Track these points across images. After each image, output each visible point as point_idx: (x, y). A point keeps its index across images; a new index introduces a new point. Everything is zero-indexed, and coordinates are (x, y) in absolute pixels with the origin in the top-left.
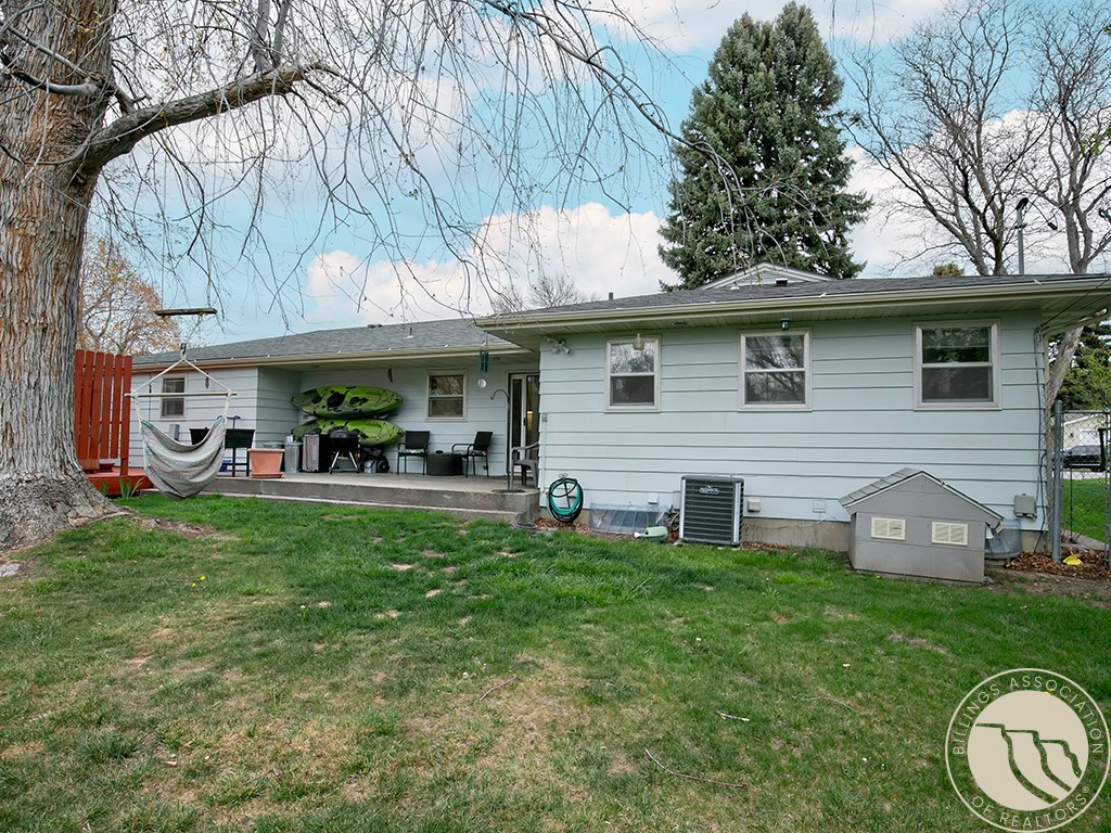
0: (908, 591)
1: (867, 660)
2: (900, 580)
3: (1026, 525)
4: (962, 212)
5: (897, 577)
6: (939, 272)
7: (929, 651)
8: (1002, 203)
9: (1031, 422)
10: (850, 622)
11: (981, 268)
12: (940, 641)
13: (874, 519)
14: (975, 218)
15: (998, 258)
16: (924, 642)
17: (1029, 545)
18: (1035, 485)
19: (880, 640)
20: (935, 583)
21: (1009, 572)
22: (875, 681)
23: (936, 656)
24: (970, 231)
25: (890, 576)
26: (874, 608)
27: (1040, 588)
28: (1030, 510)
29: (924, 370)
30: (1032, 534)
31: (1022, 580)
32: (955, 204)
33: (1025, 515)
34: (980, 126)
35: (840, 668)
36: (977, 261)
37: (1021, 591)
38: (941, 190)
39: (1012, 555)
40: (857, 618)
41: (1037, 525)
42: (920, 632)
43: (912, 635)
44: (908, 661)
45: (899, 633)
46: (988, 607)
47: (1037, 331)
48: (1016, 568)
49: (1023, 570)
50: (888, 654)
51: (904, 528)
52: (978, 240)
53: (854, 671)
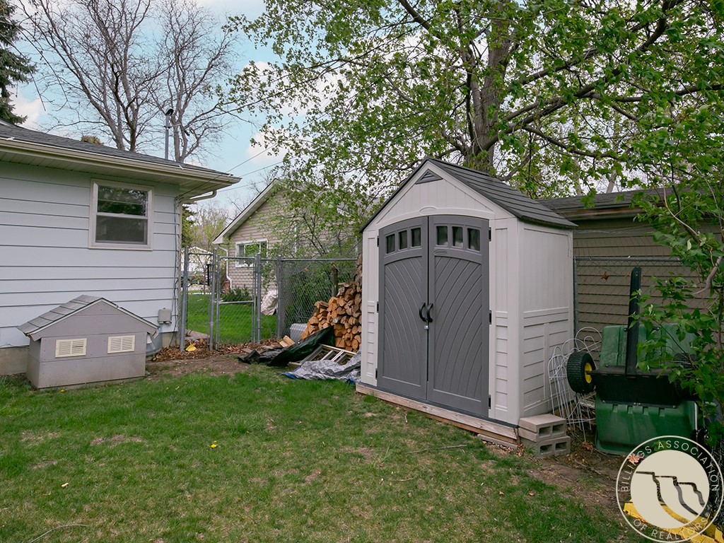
0: (94, 398)
1: (82, 472)
2: (82, 389)
3: (165, 329)
4: (109, 103)
5: (79, 387)
6: (85, 140)
7: (129, 444)
8: (138, 106)
9: (170, 259)
10: (53, 441)
11: (120, 146)
12: (135, 432)
13: (58, 342)
14: (119, 109)
15: (133, 142)
16: (122, 438)
17: (167, 342)
18: (171, 301)
19: (86, 449)
20: (110, 384)
21: (158, 364)
22: (96, 488)
23: (137, 446)
24: (114, 117)
25: (72, 387)
26: (72, 421)
27: (179, 371)
28: (167, 319)
29: (99, 218)
30: (168, 334)
31: (166, 368)
32: (104, 94)
33: (165, 322)
34: (127, 46)
35: (59, 490)
36: (118, 141)
37: (169, 376)
38: (94, 79)
39: (157, 351)
40: (58, 435)
41: (171, 329)
42: (115, 430)
43: (110, 435)
44: (117, 458)
45: (99, 436)
46: (155, 395)
47: (176, 199)
48: (159, 360)
49: (164, 360)
50: (98, 459)
51: (85, 345)
52: (120, 125)
53: (74, 487)
